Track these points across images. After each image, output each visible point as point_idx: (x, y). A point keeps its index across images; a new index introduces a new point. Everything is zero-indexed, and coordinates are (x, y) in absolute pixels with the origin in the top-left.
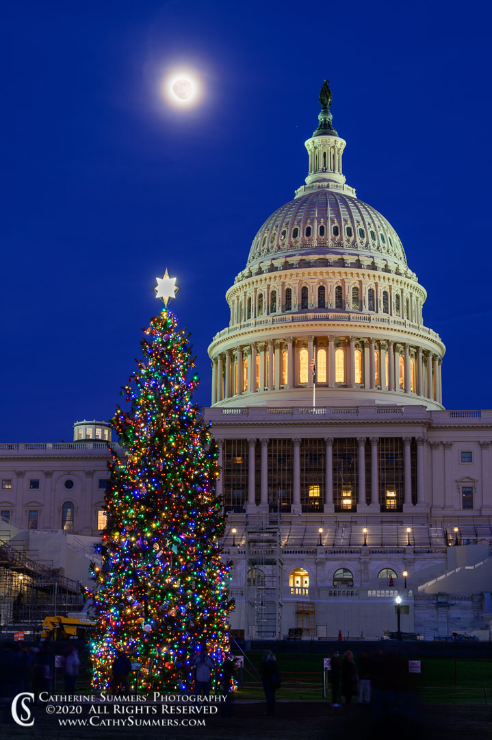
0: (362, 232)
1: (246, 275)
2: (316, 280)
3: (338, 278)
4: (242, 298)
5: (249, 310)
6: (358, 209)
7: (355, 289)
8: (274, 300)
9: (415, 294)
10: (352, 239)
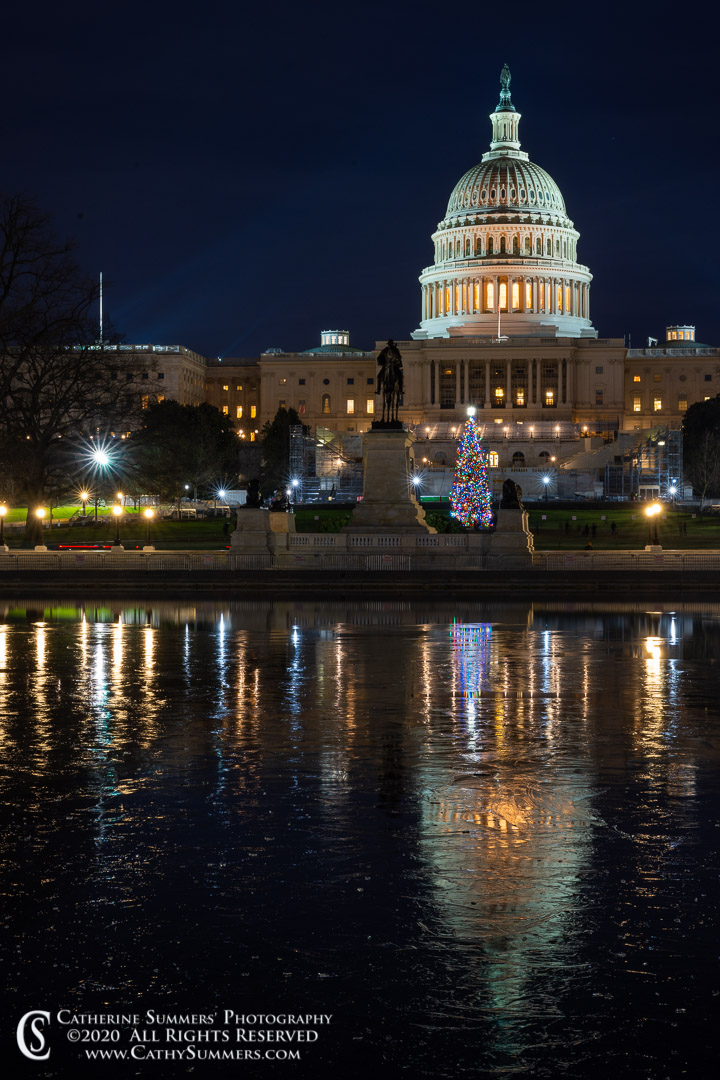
0: (532, 194)
1: (447, 225)
2: (499, 233)
3: (515, 231)
4: (445, 242)
5: (451, 250)
6: (530, 174)
7: (527, 239)
8: (468, 245)
9: (571, 237)
10: (525, 199)
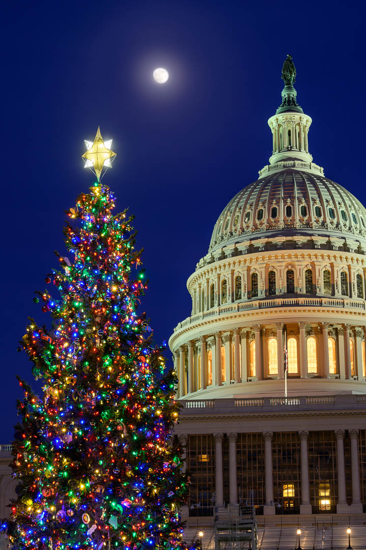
0: (332, 212)
1: (208, 261)
2: (284, 264)
3: (307, 261)
4: (204, 285)
5: (213, 297)
6: (327, 187)
7: (327, 272)
8: (239, 286)
10: (321, 219)
